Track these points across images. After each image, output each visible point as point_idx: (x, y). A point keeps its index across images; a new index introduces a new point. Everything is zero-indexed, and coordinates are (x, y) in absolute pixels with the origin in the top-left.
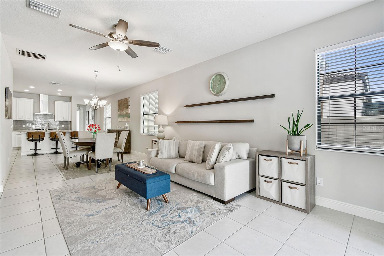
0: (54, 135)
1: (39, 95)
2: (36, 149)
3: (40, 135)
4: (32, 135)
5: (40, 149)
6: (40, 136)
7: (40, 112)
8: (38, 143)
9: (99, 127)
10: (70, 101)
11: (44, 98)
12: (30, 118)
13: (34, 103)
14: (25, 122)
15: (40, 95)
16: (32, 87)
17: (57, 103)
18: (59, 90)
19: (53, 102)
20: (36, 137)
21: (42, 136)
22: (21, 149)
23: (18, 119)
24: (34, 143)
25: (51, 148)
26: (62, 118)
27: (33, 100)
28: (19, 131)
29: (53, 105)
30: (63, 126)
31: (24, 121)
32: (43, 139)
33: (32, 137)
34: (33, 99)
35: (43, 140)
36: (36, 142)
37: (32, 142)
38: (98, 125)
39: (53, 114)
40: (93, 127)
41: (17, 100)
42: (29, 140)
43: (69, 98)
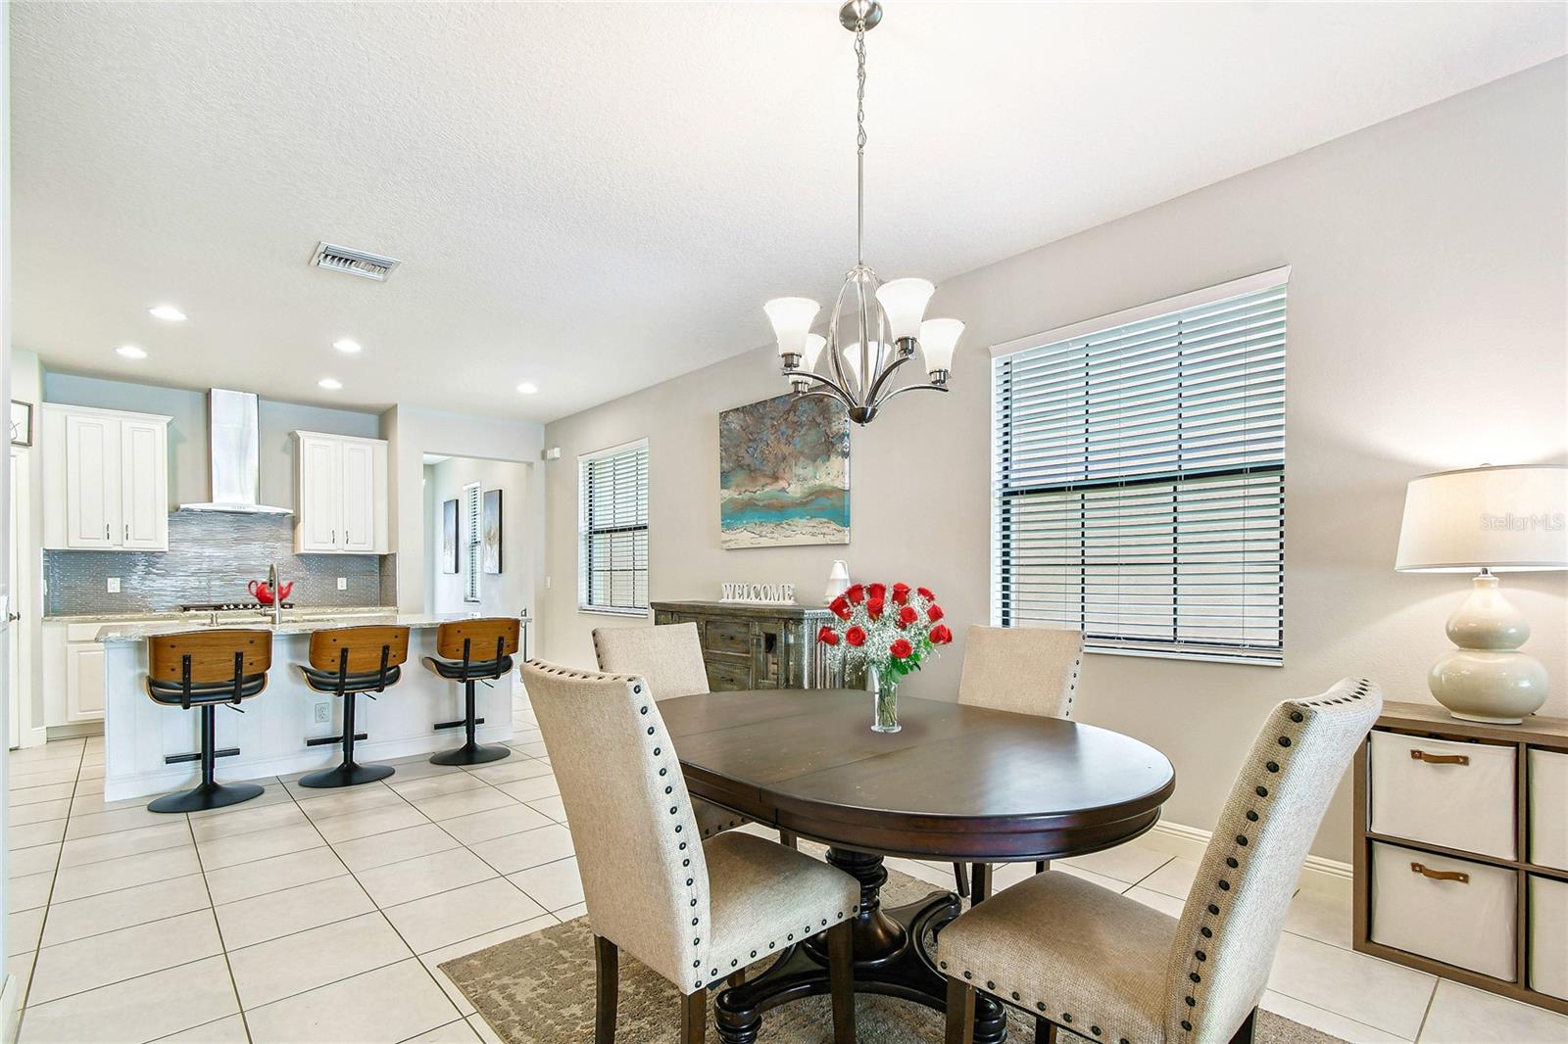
0: (337, 654)
1: (201, 396)
2: (207, 755)
3: (239, 656)
4: (187, 659)
5: (236, 752)
6: (239, 665)
7: (210, 500)
8: (222, 710)
9: (935, 614)
10: (383, 435)
11: (234, 414)
12: (151, 532)
13: (174, 441)
14: (120, 561)
15: (208, 395)
16: (168, 313)
17: (312, 444)
18: (348, 346)
19: (286, 437)
20: (214, 668)
21: (253, 659)
22: (102, 734)
23: (77, 543)
24: (196, 711)
25: (311, 743)
26: (340, 537)
27: (168, 425)
28: (87, 622)
29: (287, 460)
30: (342, 583)
31: (119, 552)
32: (259, 682)
33: (187, 670)
34: (169, 419)
35: (261, 687)
36: (212, 707)
37: (180, 707)
38: (922, 592)
39: (291, 511)
40: (875, 611)
41: (70, 418)
42: (158, 689)
43: (373, 419)
